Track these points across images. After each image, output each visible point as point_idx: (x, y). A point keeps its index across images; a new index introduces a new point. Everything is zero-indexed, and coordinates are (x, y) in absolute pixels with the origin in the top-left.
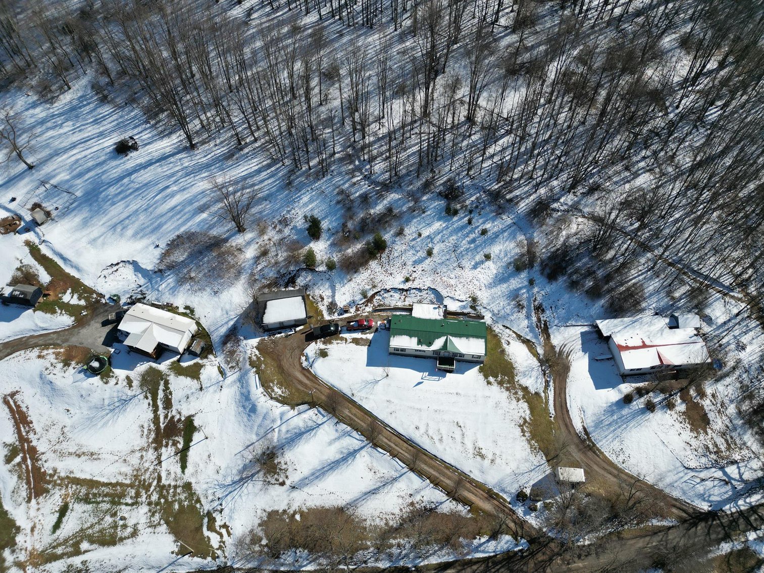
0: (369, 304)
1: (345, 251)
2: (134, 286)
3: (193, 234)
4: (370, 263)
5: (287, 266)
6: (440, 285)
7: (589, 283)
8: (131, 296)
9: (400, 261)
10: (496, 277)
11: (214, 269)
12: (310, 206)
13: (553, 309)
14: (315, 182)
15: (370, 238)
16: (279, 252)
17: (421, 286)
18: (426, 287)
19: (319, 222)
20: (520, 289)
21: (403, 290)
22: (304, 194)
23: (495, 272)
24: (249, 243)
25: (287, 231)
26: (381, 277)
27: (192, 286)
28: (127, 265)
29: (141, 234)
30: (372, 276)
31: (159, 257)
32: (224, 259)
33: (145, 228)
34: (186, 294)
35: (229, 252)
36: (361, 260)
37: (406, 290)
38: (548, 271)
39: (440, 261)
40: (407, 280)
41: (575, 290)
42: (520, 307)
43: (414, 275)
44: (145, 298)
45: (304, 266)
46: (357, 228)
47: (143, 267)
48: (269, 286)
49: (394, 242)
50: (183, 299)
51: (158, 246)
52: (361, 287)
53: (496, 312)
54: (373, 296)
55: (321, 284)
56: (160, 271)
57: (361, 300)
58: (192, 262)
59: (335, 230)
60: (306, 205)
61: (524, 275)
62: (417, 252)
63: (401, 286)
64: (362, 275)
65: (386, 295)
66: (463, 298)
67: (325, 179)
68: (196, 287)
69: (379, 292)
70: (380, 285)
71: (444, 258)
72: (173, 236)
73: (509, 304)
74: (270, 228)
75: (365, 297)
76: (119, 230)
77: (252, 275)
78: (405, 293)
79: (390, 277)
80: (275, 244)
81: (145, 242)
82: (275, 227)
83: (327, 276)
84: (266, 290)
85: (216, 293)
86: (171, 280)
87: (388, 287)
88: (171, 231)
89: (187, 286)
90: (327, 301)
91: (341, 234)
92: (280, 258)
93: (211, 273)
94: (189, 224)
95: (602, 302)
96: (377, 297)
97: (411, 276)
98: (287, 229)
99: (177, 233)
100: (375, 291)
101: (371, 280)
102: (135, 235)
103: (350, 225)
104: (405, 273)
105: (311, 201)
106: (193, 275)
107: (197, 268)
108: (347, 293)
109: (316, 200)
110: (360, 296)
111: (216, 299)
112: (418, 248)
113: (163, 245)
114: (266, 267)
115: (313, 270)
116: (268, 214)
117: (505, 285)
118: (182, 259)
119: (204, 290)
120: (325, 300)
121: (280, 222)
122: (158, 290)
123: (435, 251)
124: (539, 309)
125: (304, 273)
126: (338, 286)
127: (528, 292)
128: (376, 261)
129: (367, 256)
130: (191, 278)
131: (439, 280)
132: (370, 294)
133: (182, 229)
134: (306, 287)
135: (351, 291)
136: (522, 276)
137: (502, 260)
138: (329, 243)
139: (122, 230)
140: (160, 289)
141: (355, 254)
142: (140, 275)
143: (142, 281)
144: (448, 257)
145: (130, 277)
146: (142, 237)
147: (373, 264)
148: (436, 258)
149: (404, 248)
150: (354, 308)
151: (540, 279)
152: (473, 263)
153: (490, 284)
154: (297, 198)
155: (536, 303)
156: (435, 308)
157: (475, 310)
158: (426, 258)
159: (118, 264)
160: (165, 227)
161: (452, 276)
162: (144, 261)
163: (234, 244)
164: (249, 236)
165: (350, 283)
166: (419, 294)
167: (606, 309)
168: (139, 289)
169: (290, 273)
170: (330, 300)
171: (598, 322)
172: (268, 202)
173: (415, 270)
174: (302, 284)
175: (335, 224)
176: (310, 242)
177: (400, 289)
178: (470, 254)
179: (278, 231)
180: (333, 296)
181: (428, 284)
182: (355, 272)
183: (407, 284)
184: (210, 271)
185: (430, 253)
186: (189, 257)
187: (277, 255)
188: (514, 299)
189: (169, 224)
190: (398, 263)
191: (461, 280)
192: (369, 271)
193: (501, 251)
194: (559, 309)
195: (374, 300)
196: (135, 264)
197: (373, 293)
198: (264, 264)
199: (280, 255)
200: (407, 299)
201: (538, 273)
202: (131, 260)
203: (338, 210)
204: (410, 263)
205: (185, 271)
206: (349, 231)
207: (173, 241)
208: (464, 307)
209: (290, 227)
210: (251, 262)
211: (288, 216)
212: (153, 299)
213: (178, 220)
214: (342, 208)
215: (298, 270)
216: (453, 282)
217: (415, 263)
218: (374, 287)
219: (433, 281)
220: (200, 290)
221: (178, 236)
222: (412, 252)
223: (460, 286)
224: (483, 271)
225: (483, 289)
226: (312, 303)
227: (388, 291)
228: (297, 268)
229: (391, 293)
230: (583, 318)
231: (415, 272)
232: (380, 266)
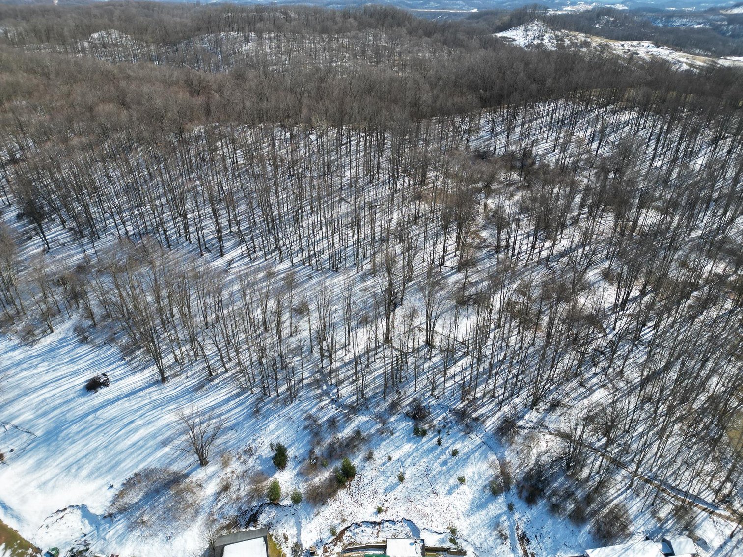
0: (338, 543)
1: (312, 480)
2: (78, 535)
3: (152, 470)
4: (339, 493)
5: (249, 502)
6: (415, 514)
7: (570, 507)
8: (73, 549)
9: (371, 490)
10: (473, 503)
11: (169, 510)
12: (277, 433)
13: (539, 538)
14: (283, 409)
15: (338, 464)
16: (242, 485)
17: (394, 517)
18: (400, 519)
19: (285, 450)
20: (500, 515)
21: (375, 523)
22: (271, 421)
23: (471, 497)
24: (210, 478)
25: (251, 462)
26: (352, 509)
27: (143, 532)
28: (75, 509)
29: (96, 474)
30: (341, 508)
31: (111, 499)
32: (182, 497)
33: (101, 467)
34: (135, 543)
35: (189, 490)
36: (329, 491)
37: (379, 524)
38: (525, 494)
39: (413, 487)
40: (379, 511)
41: (557, 515)
42: (503, 537)
43: (387, 505)
44: (87, 549)
45: (267, 500)
46: (325, 454)
47: (92, 511)
48: (228, 527)
49: (363, 468)
50: (131, 548)
51: (112, 487)
52: (329, 522)
53: (478, 545)
54: (343, 532)
55: (286, 521)
56: (110, 515)
57: (329, 538)
58: (146, 503)
59: (302, 457)
60: (272, 432)
61: (501, 499)
62: (388, 477)
63: (373, 519)
64: (330, 508)
65: (357, 530)
66: (441, 529)
67: (292, 405)
68: (147, 533)
69: (349, 527)
70: (349, 518)
71: (416, 484)
72: (130, 474)
73: (491, 536)
74: (234, 459)
75: (334, 534)
76: (73, 471)
77: (211, 514)
78: (377, 527)
79: (361, 508)
80: (238, 477)
81: (100, 482)
82: (239, 458)
83: (292, 511)
84: (225, 532)
85: (168, 538)
86: (120, 526)
87: (359, 521)
88: (128, 469)
89: (137, 532)
90: (291, 542)
91: (308, 462)
92: (243, 493)
93: (165, 515)
94: (150, 460)
95: (588, 527)
96: (347, 534)
97: (383, 505)
98: (251, 459)
99: (135, 471)
100: (345, 526)
101: (340, 513)
102: (89, 476)
103: (317, 451)
104: (377, 503)
105: (278, 427)
106: (146, 518)
107: (152, 509)
108: (314, 531)
109: (284, 426)
110: (328, 534)
111: (168, 546)
112: (389, 474)
113: (118, 485)
114: (226, 503)
115: (277, 505)
116: (233, 444)
117: (484, 512)
118: (136, 500)
119: (156, 535)
120: (290, 541)
121: (245, 452)
122: (105, 539)
123: (406, 476)
124: (524, 539)
125: (267, 509)
126: (304, 522)
127: (509, 518)
128: (345, 491)
129: (336, 485)
130: (143, 522)
131: (413, 509)
132: (339, 530)
133: (141, 466)
134: (269, 526)
135: (318, 528)
136: (500, 501)
137: (476, 483)
138: (295, 472)
139: (77, 470)
140: (107, 537)
141: (322, 483)
142: (87, 522)
143: (88, 528)
144: (421, 482)
145: (75, 525)
146: (96, 478)
147: (342, 494)
148: (409, 484)
149: (374, 474)
150: (322, 549)
151: (519, 504)
152: (447, 488)
153: (468, 511)
154: (264, 426)
155: (519, 532)
156: (411, 544)
157: (455, 543)
158: (398, 485)
159: (65, 509)
160: (123, 465)
161: (427, 504)
162: (95, 505)
163: (194, 480)
164: (211, 469)
165: (318, 517)
166: (394, 527)
167: (594, 535)
168: (83, 539)
169: (252, 510)
170: (295, 541)
171: (589, 551)
172: (234, 431)
173: (386, 498)
174: (264, 522)
175: (302, 451)
176: (275, 473)
177: (372, 523)
178: (443, 477)
179: (242, 463)
180: (299, 535)
181: (402, 514)
182: (323, 504)
183: (379, 515)
184: (164, 513)
185: (401, 479)
186: (144, 497)
187: (239, 489)
188: (495, 529)
189: (128, 461)
190: (369, 491)
191: (437, 508)
192: (338, 502)
193: (474, 473)
194: (544, 538)
195: (344, 538)
196: (84, 509)
197: (342, 528)
198: (224, 501)
199: (242, 489)
200: (380, 534)
201: (516, 496)
202: (80, 505)
203: (305, 436)
204: (380, 491)
205: (138, 514)
206: (316, 458)
207: (130, 479)
208: (443, 541)
209: (255, 457)
210: (211, 499)
211: (254, 445)
212: (98, 550)
213: (138, 456)
214: (309, 434)
215: (261, 506)
216: (428, 511)
217: (387, 490)
218: (344, 521)
219: (407, 511)
220: (151, 536)
221: (136, 475)
222: (383, 478)
223: (436, 515)
224: (458, 496)
225: (462, 517)
226: (275, 545)
227: (359, 525)
228: (260, 504)
229: (362, 528)
230: (572, 547)
231: (387, 501)
232: (350, 496)
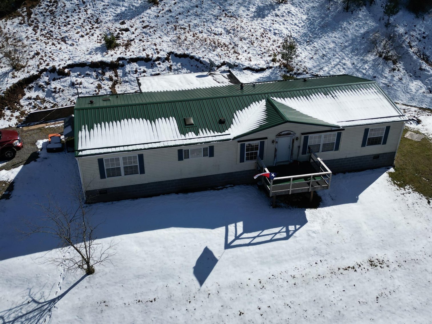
6: (196, 46)
9: (83, 17)
17: (149, 52)
18: (163, 55)
21: (103, 66)
37: (113, 66)
40: (110, 45)
43: (126, 36)
54: (15, 91)
63: (98, 58)
66: (259, 64)
69: (35, 78)
70: (34, 63)
78: (109, 73)
96: (30, 93)
97: (117, 38)
131: (190, 38)
148: (171, 5)
152: (253, 10)
156: (201, 77)
161: (218, 30)
173: (124, 26)
177: (94, 66)
183: (111, 52)
190: (79, 20)
191: (241, 35)
197: (16, 81)
217: (124, 17)
218: (16, 67)
219: (178, 41)
223: (243, 44)
227: (62, 74)
229: (73, 78)
231: (127, 30)
232: (30, 29)
